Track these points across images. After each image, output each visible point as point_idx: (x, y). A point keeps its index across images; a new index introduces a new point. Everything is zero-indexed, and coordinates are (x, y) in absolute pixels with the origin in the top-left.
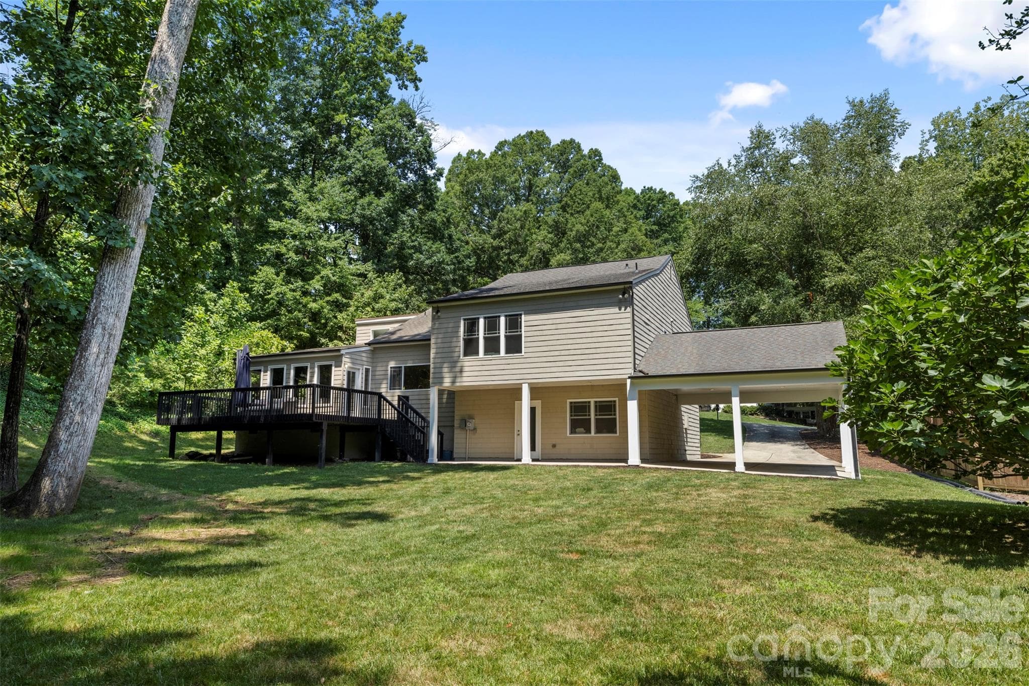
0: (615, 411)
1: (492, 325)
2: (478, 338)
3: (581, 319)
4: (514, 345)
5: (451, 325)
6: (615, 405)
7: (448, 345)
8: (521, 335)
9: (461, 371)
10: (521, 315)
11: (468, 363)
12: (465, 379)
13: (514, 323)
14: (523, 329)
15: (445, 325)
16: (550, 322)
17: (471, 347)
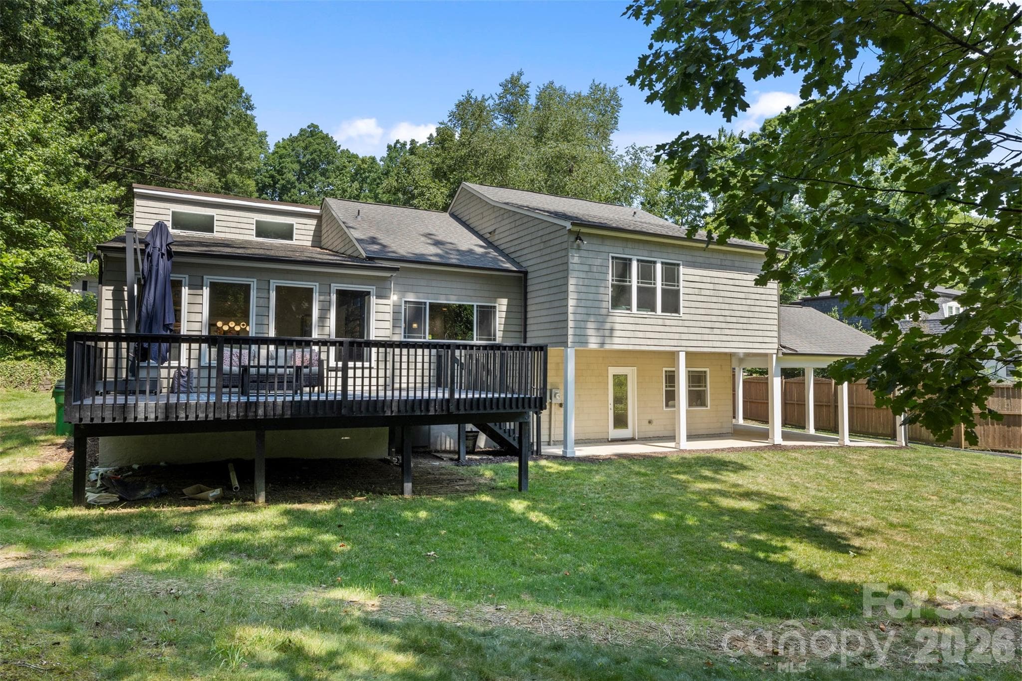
0: (705, 382)
1: (646, 273)
2: (630, 287)
3: (737, 283)
4: (672, 304)
5: (598, 262)
6: (705, 377)
7: (593, 290)
8: (678, 291)
9: (612, 330)
10: (678, 265)
11: (619, 317)
12: (616, 340)
13: (671, 275)
14: (682, 283)
15: (590, 262)
16: (709, 280)
17: (620, 297)
